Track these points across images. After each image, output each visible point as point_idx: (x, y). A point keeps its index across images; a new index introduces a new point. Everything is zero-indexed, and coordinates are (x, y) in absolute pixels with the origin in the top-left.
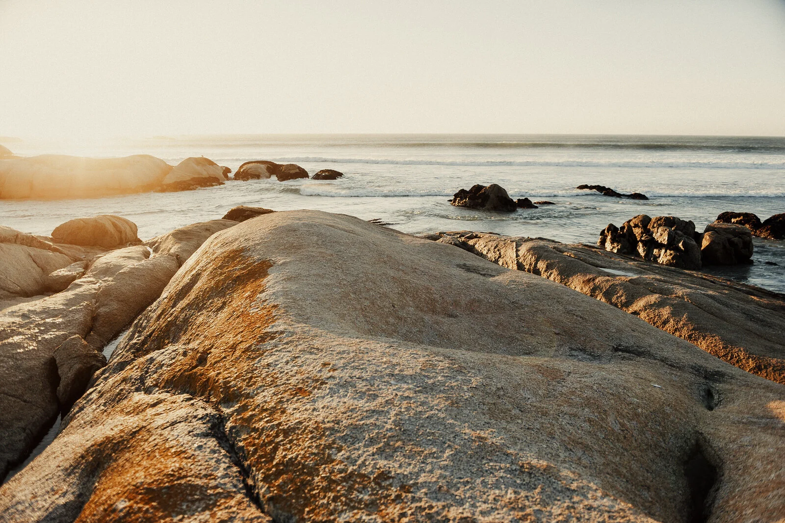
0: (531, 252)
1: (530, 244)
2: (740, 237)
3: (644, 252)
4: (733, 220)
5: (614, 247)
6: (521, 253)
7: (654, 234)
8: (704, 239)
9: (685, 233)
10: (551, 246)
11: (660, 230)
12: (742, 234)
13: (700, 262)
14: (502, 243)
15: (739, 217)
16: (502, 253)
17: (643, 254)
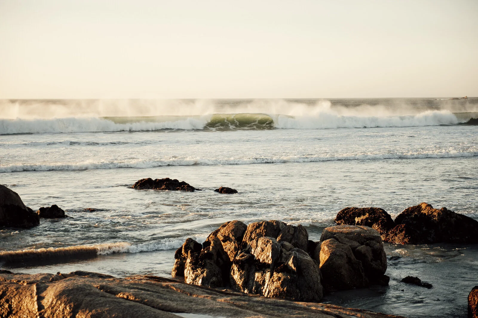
0: (64, 299)
1: (60, 286)
2: (367, 245)
3: (241, 278)
4: (357, 220)
5: (197, 276)
6: (46, 302)
7: (253, 250)
8: (321, 252)
9: (295, 245)
10: (96, 284)
11: (260, 242)
12: (368, 240)
13: (320, 286)
14: (13, 288)
15: (364, 215)
16: (14, 306)
17: (240, 282)
